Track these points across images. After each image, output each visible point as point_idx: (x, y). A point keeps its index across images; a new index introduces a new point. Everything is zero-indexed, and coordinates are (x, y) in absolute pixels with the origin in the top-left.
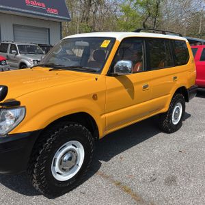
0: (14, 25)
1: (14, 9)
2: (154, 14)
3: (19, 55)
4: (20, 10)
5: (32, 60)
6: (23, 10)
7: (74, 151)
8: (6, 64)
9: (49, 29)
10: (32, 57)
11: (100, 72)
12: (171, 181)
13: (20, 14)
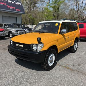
0: (2, 16)
1: (3, 10)
2: (57, 11)
3: (8, 28)
4: (5, 10)
5: (14, 30)
6: (7, 10)
7: (53, 57)
8: (5, 32)
9: (16, 17)
10: (14, 29)
11: (57, 33)
12: (79, 65)
13: (5, 12)
